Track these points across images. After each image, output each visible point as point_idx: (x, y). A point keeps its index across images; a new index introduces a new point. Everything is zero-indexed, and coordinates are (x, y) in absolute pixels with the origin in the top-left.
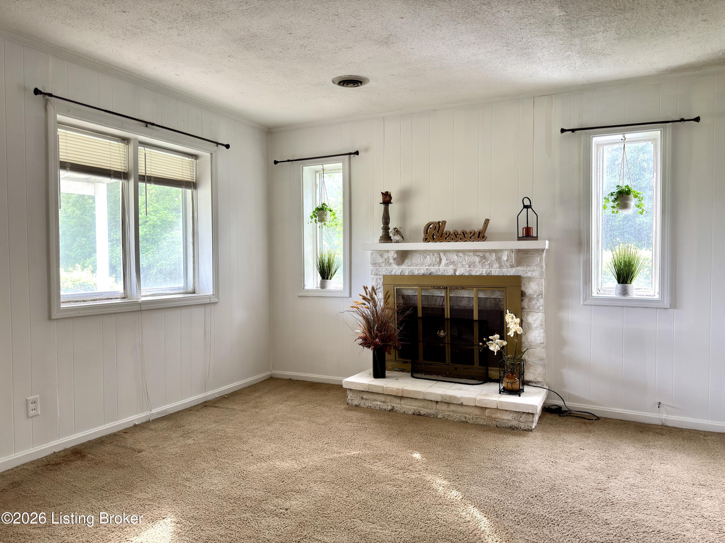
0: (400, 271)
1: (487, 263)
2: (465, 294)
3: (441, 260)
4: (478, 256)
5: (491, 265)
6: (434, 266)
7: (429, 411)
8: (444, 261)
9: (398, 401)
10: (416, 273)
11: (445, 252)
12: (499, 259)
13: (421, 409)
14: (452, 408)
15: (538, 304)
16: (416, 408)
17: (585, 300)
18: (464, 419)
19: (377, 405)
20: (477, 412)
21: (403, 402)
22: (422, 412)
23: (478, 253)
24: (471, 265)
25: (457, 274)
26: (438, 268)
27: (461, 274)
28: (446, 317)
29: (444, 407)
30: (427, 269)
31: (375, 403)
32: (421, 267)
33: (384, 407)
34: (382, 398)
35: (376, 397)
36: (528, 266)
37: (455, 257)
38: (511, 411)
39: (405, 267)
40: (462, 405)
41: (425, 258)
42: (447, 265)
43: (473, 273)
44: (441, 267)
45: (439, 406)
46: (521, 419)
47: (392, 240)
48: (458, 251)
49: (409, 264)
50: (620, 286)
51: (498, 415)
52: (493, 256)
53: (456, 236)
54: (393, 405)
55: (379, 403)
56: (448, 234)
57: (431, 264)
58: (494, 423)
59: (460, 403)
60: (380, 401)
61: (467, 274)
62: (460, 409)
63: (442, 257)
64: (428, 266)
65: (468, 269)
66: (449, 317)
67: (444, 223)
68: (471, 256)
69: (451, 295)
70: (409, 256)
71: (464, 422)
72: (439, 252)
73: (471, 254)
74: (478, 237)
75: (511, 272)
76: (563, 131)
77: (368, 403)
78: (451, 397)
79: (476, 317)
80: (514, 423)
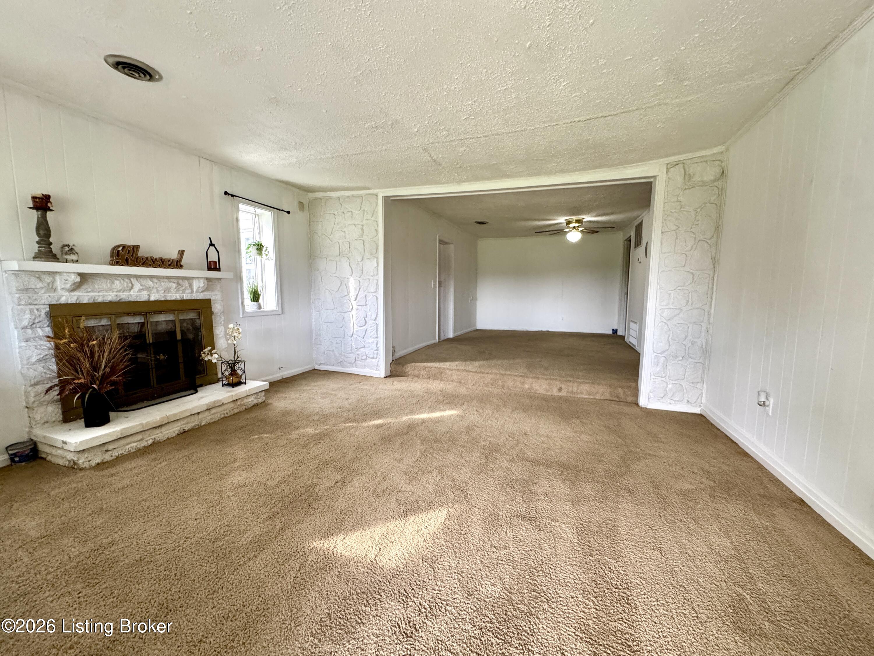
0: (75, 298)
1: (181, 289)
2: (162, 318)
3: (133, 285)
4: (174, 282)
5: (184, 291)
6: (123, 292)
7: (193, 424)
8: (137, 286)
9: (158, 431)
10: (100, 300)
11: (137, 277)
12: (191, 286)
13: (184, 426)
14: (213, 411)
15: (221, 320)
16: (179, 428)
17: (243, 314)
18: (223, 416)
19: (132, 447)
20: (232, 405)
21: (163, 429)
22: (186, 429)
23: (172, 280)
24: (167, 290)
25: (152, 299)
26: (127, 293)
27: (156, 299)
28: (148, 342)
29: (207, 413)
30: (116, 295)
31: (127, 447)
32: (106, 294)
33: (143, 445)
34: (139, 437)
35: (129, 440)
36: (213, 291)
37: (150, 283)
38: (252, 395)
39: (82, 294)
40: (223, 404)
41: (113, 283)
42: (140, 290)
43: (169, 298)
44: (132, 292)
45: (200, 416)
46: (259, 397)
47: (58, 259)
48: (151, 277)
49: (89, 290)
50: (255, 303)
51: (245, 401)
52: (186, 283)
53: (154, 262)
54: (153, 437)
55: (134, 444)
56: (144, 259)
57: (121, 290)
58: (244, 407)
59: (221, 403)
60: (135, 442)
61: (163, 299)
62: (221, 409)
63: (133, 283)
64: (117, 292)
65: (163, 295)
66: (151, 341)
67: (138, 247)
68: (166, 282)
69: (152, 320)
70: (90, 280)
71: (223, 418)
72: (129, 276)
73: (166, 280)
74: (177, 265)
75: (201, 296)
76: (226, 193)
77: (115, 454)
78: (215, 402)
79: (179, 337)
80: (256, 401)
